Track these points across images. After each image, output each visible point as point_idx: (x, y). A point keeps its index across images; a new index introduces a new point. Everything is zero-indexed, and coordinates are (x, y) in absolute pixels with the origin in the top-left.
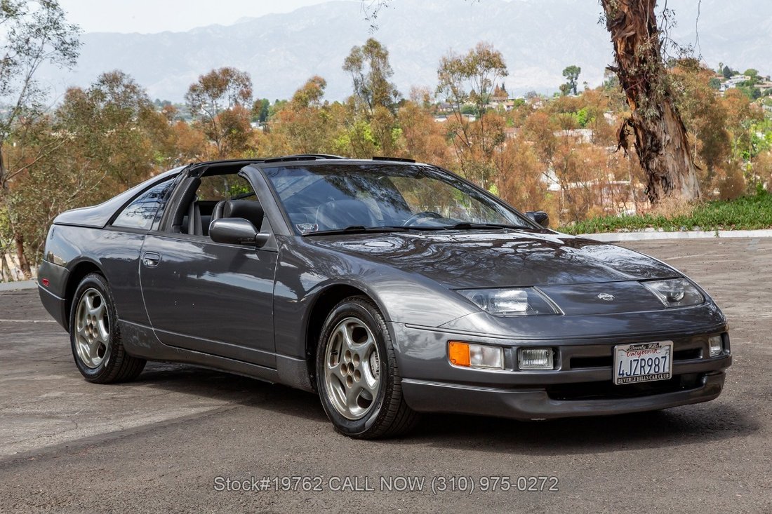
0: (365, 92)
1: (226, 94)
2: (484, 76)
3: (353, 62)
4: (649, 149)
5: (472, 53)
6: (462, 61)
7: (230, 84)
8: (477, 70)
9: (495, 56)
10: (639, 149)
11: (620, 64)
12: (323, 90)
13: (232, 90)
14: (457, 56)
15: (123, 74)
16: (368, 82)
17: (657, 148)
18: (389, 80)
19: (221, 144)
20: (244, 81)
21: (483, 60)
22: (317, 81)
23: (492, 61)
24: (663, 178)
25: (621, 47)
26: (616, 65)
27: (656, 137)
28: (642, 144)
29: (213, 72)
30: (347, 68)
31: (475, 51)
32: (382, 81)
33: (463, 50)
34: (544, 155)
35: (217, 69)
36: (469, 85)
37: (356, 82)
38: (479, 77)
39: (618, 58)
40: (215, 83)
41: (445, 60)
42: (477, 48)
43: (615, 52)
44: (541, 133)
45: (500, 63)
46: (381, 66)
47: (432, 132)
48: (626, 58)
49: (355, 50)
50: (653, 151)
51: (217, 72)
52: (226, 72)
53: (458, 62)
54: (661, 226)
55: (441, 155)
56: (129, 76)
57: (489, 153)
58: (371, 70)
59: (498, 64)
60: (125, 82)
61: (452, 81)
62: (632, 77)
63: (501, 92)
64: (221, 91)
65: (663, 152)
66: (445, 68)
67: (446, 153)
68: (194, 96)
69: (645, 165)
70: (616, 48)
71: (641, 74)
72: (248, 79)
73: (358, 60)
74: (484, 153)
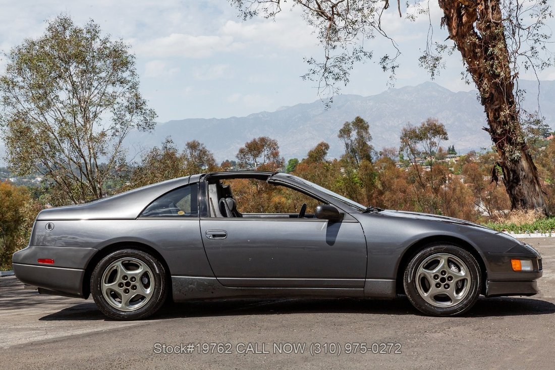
0: (353, 151)
1: (263, 154)
2: (432, 140)
3: (345, 132)
4: (512, 181)
5: (424, 125)
6: (417, 131)
7: (265, 148)
8: (427, 136)
9: (439, 127)
10: (505, 182)
11: (491, 126)
12: (327, 151)
13: (266, 152)
14: (413, 127)
15: (199, 144)
16: (356, 145)
17: (517, 180)
18: (369, 143)
19: (259, 186)
20: (273, 146)
21: (431, 130)
22: (323, 145)
23: (437, 130)
24: (521, 200)
25: (491, 115)
26: (488, 127)
27: (516, 173)
28: (507, 178)
29: (254, 140)
30: (341, 136)
31: (426, 124)
32: (364, 144)
33: (418, 123)
34: (475, 191)
35: (257, 137)
36: (421, 146)
37: (347, 145)
38: (429, 141)
39: (490, 122)
40: (255, 148)
41: (404, 130)
42: (427, 122)
43: (487, 119)
44: (473, 177)
45: (443, 131)
46: (364, 134)
47: (398, 177)
48: (494, 122)
49: (347, 125)
50: (514, 183)
51: (257, 140)
52: (263, 140)
53: (414, 131)
54: (512, 230)
55: (404, 192)
56: (202, 144)
57: (436, 190)
58: (357, 137)
59: (441, 133)
60: (201, 148)
61: (410, 144)
62: (499, 135)
63: (452, 151)
64: (259, 153)
65: (521, 183)
66: (406, 135)
67: (407, 190)
68: (242, 156)
69: (509, 192)
70: (488, 116)
71: (505, 132)
72: (276, 144)
73: (348, 131)
74: (433, 190)
